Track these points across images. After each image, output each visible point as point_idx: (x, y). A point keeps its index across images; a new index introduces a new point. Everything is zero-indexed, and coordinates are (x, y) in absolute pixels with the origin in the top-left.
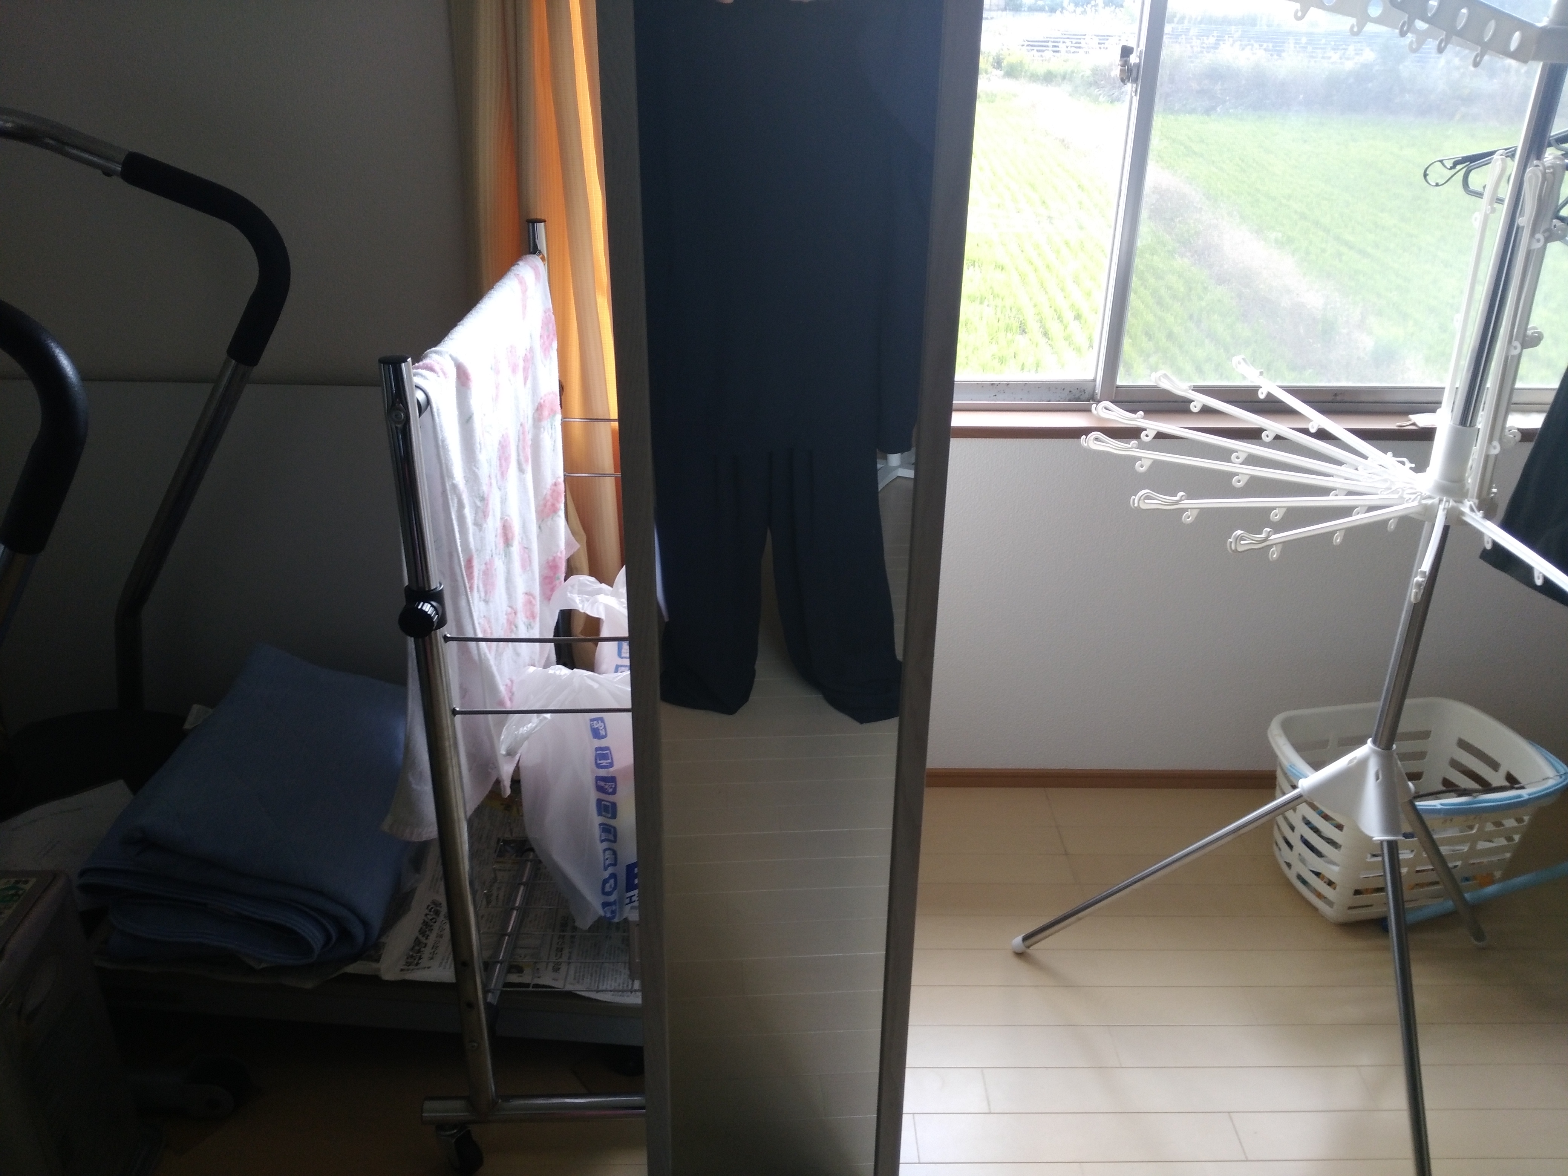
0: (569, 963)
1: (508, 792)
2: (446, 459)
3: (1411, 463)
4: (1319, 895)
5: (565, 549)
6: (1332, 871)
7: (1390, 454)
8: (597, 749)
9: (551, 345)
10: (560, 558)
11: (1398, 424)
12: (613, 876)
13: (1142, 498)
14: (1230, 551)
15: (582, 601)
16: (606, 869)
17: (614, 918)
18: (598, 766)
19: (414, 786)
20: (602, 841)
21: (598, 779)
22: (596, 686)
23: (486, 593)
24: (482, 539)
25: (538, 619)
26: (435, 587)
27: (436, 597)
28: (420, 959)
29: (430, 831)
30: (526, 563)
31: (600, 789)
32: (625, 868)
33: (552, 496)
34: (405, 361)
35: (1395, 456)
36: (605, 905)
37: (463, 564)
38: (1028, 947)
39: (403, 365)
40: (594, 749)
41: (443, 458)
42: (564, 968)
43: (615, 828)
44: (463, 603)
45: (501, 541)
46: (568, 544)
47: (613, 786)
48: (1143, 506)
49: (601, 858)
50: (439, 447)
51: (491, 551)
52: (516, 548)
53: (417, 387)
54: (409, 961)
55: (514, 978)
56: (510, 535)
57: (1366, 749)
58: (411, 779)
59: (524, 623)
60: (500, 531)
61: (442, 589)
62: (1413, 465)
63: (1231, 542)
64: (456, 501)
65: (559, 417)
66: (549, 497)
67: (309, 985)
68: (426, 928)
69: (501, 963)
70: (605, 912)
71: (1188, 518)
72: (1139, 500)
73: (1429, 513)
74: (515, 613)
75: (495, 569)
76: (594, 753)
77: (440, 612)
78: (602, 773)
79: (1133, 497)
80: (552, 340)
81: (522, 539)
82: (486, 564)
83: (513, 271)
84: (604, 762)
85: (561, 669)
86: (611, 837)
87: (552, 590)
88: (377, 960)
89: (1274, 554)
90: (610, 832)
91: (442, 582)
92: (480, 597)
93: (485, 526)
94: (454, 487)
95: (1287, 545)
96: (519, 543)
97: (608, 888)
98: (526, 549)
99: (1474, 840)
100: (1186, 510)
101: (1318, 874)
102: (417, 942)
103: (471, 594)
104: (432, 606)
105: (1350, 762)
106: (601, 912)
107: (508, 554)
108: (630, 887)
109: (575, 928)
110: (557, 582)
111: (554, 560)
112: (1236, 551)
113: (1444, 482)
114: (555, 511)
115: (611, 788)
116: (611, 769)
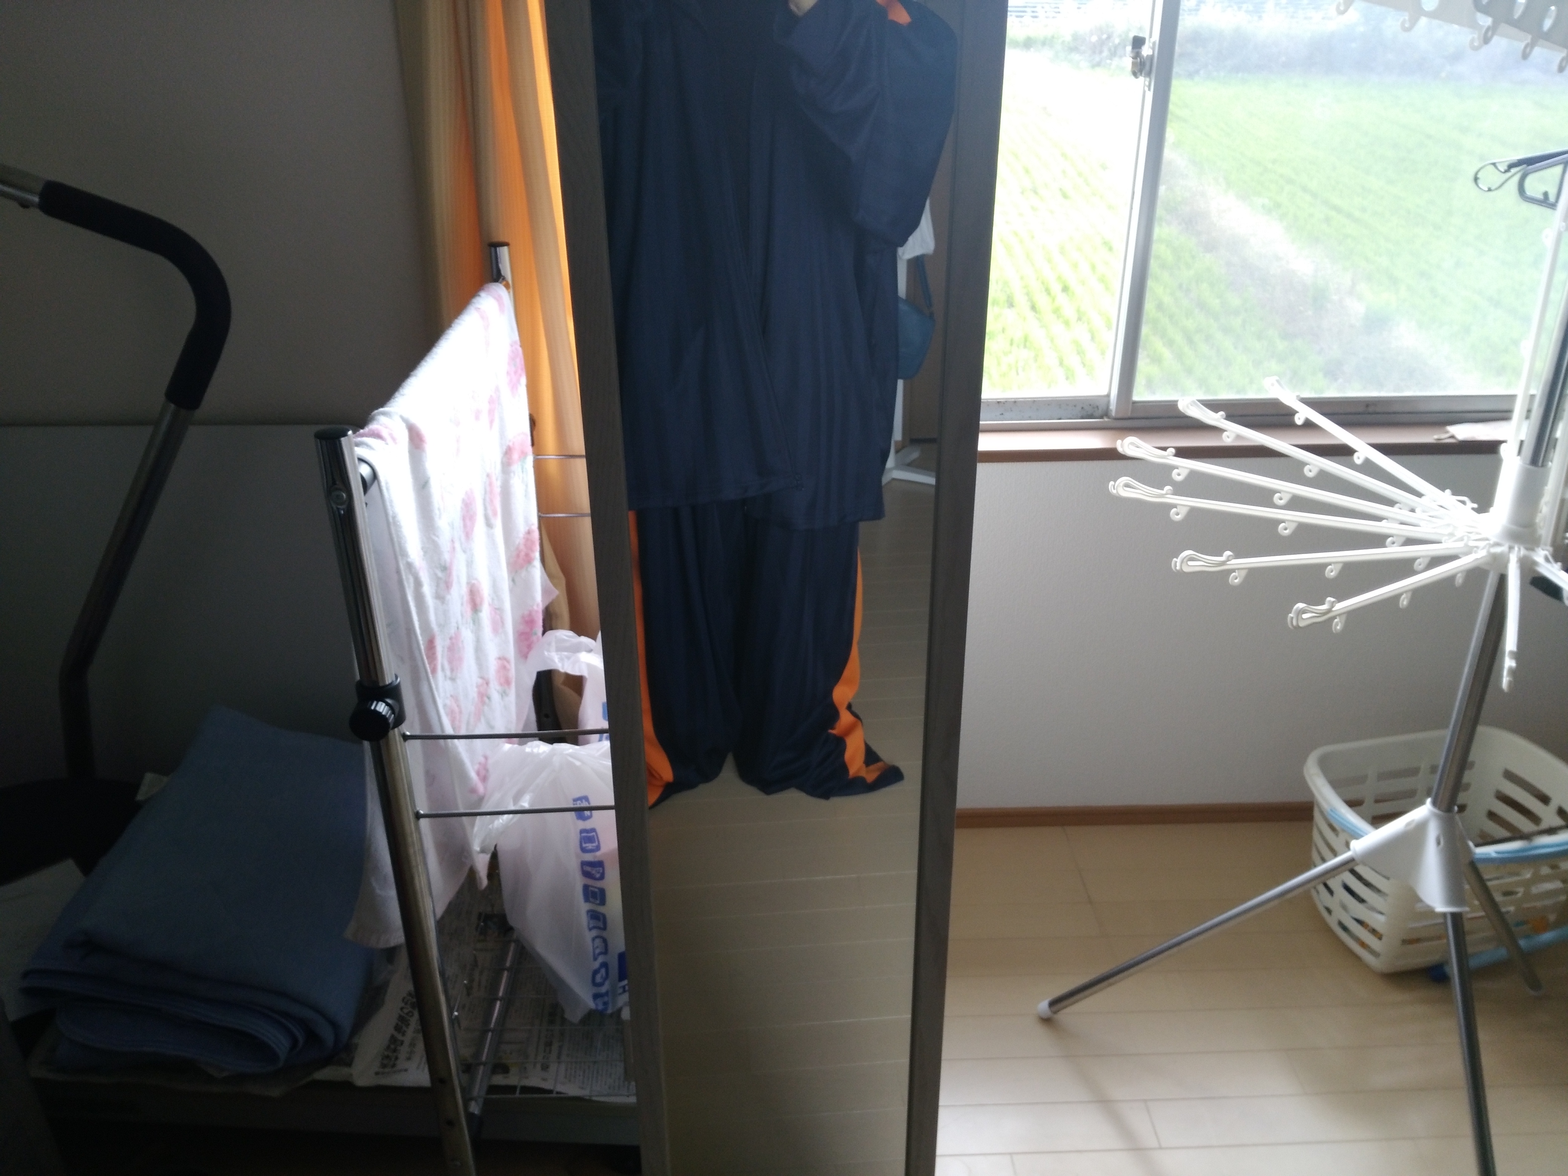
0: (559, 1063)
1: (485, 882)
2: (399, 537)
3: (1473, 502)
4: (1363, 945)
5: (542, 601)
6: (1378, 921)
7: (1448, 491)
8: (582, 831)
9: (518, 381)
10: (537, 612)
11: (1436, 437)
12: (605, 965)
13: (1185, 560)
14: (1290, 626)
15: (561, 659)
16: (595, 959)
17: (606, 1009)
18: (584, 850)
19: (378, 891)
20: (590, 929)
21: (584, 864)
22: (578, 763)
23: (452, 670)
24: (446, 613)
25: (513, 685)
26: (390, 682)
27: (392, 693)
28: (397, 1058)
29: (398, 937)
30: (498, 625)
31: (586, 874)
32: (616, 957)
33: (525, 545)
34: (345, 434)
35: (1455, 493)
36: (596, 996)
37: (422, 647)
38: (1055, 1012)
39: (343, 439)
40: (578, 831)
41: (394, 536)
42: (553, 1068)
43: (604, 916)
44: (425, 689)
45: (468, 609)
46: (545, 592)
47: (601, 871)
48: (1186, 569)
49: (591, 949)
50: (390, 525)
51: (457, 623)
52: (485, 613)
53: (361, 460)
54: (385, 1062)
55: (499, 1080)
56: (478, 601)
57: (1424, 811)
58: (374, 884)
59: (498, 692)
60: (466, 598)
61: (399, 683)
62: (1475, 506)
63: (1292, 618)
64: (411, 580)
65: (530, 459)
66: (522, 547)
67: (276, 1092)
68: (402, 1023)
69: (485, 1064)
70: (597, 1005)
71: (1235, 580)
72: (1182, 562)
73: (1499, 562)
74: (487, 684)
75: (462, 641)
76: (579, 836)
77: (397, 710)
78: (589, 857)
79: (1175, 559)
80: (520, 375)
81: (493, 599)
82: (451, 639)
83: (473, 304)
84: (589, 846)
85: (538, 746)
86: (601, 925)
87: (530, 647)
88: (349, 1064)
89: (1338, 625)
90: (598, 919)
91: (398, 675)
92: (445, 676)
93: (448, 597)
94: (410, 566)
95: (1352, 615)
96: (490, 605)
97: (598, 979)
98: (498, 610)
99: (1528, 884)
100: (1233, 571)
101: (1360, 922)
102: (393, 1040)
103: (433, 677)
104: (387, 704)
105: (1408, 824)
106: (592, 1005)
107: (476, 621)
108: (622, 977)
109: (564, 1020)
110: (534, 638)
111: (530, 614)
112: (1298, 627)
113: (1514, 527)
114: (529, 560)
115: (598, 873)
116: (598, 853)
